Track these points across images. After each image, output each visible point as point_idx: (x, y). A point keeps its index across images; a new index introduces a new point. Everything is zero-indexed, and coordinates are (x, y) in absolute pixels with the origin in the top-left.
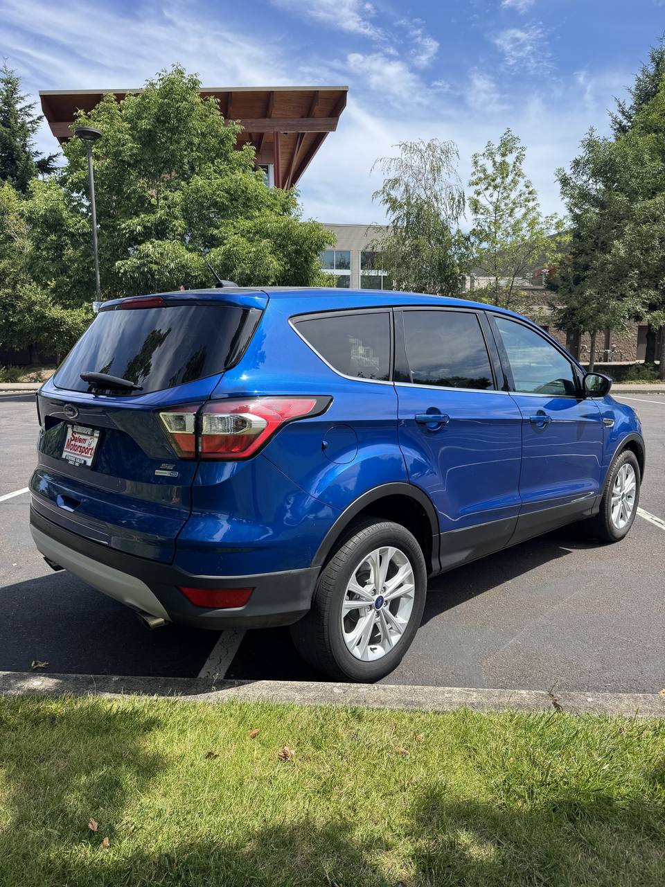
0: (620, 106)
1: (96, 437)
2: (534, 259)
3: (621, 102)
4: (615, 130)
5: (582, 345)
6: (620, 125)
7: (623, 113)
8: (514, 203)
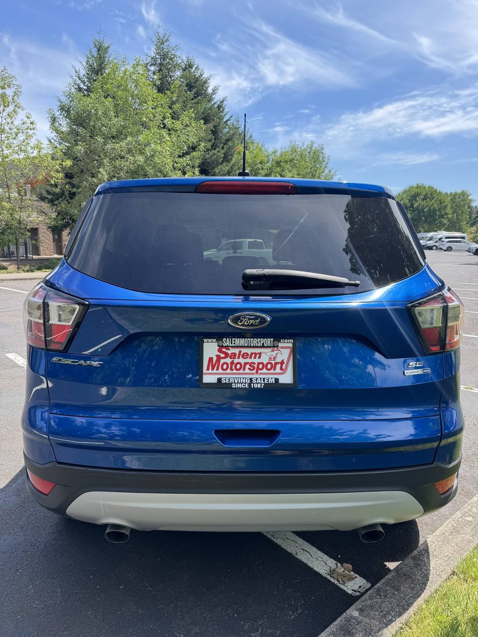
0: (76, 72)
1: (283, 348)
2: (42, 175)
3: (77, 70)
4: (75, 88)
5: (64, 243)
6: (79, 86)
7: (79, 78)
8: (18, 129)
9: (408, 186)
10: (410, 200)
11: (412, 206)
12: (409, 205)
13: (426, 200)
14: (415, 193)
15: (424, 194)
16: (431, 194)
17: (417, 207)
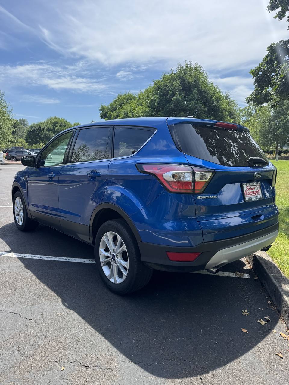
1: (258, 185)
9: (50, 117)
10: (52, 126)
11: (54, 129)
12: (52, 128)
13: (62, 126)
14: (55, 121)
15: (60, 122)
16: (64, 123)
17: (57, 130)
